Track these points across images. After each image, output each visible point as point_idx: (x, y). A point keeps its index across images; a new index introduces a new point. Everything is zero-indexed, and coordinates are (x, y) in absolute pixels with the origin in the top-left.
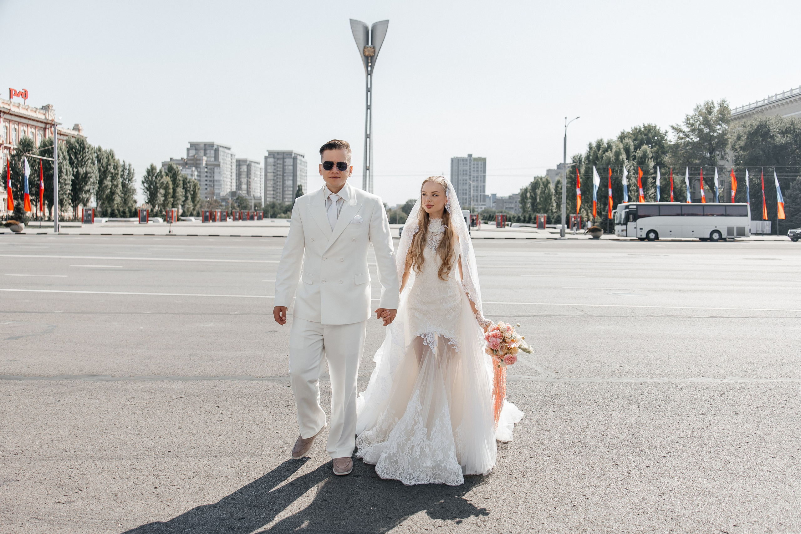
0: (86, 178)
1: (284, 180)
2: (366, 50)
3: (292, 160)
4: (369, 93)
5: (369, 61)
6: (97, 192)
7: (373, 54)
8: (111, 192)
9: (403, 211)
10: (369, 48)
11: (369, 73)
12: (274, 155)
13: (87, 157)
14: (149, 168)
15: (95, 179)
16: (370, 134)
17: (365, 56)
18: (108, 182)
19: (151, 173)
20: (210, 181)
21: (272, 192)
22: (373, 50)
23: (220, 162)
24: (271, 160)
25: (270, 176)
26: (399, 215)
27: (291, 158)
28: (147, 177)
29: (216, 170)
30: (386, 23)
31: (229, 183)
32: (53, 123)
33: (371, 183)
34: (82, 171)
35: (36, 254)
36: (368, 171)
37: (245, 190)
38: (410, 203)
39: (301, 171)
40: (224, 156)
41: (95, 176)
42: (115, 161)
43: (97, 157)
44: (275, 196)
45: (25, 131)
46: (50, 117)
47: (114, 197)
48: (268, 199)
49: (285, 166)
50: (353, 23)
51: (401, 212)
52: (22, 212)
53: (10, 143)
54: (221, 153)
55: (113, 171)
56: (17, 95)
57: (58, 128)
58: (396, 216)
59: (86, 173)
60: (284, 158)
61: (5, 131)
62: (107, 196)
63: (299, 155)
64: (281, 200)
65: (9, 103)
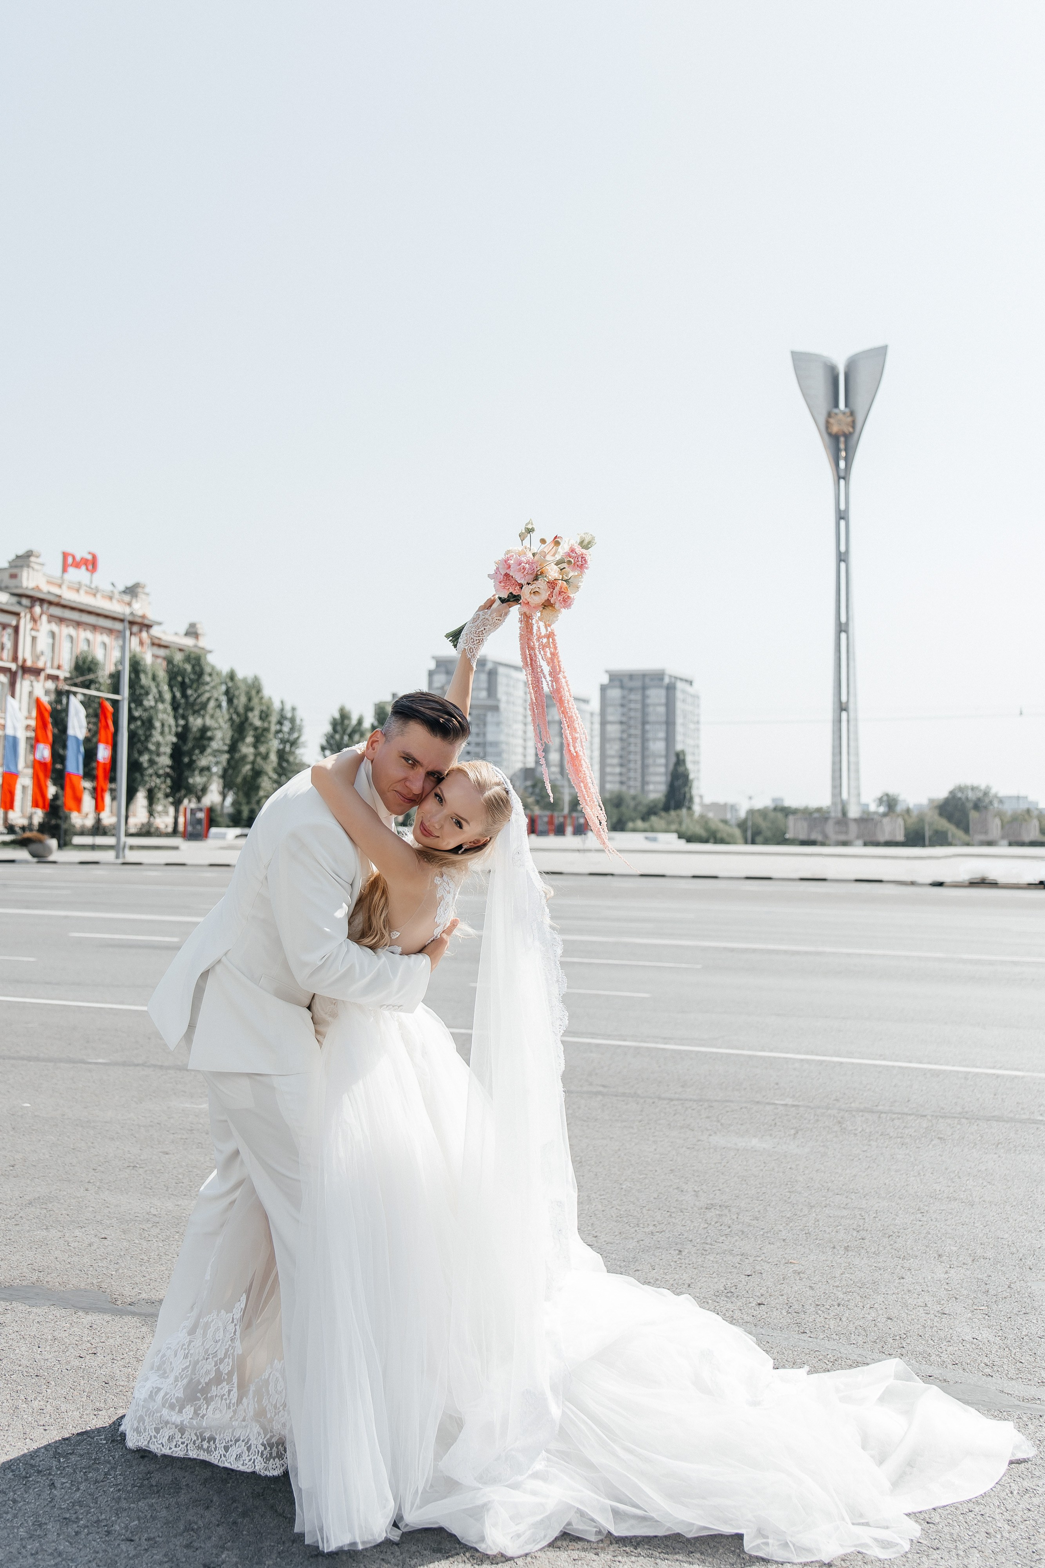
0: (203, 737)
1: (644, 740)
2: (832, 420)
3: (663, 692)
4: (843, 523)
5: (842, 446)
6: (225, 771)
7: (851, 430)
8: (253, 769)
9: (941, 814)
10: (841, 416)
11: (842, 476)
12: (621, 681)
13: (207, 695)
14: (337, 716)
15: (221, 743)
16: (847, 623)
17: (830, 434)
18: (247, 749)
19: (339, 728)
20: (478, 744)
21: (618, 770)
22: (850, 419)
23: (498, 700)
24: (615, 693)
25: (613, 730)
26: (931, 824)
27: (660, 687)
28: (332, 737)
29: (490, 717)
30: (881, 352)
31: (520, 750)
32: (146, 622)
33: (852, 743)
34: (196, 722)
35: (27, 908)
36: (844, 714)
37: (555, 766)
38: (959, 795)
39: (685, 717)
40: (508, 685)
41: (221, 737)
42: (264, 701)
43: (227, 693)
44: (624, 779)
45: (88, 641)
46: (139, 608)
47: (260, 780)
48: (608, 786)
49: (648, 705)
50: (800, 360)
51: (937, 817)
52: (61, 814)
53: (59, 667)
54: (501, 680)
55: (257, 723)
56: (77, 565)
57: (155, 631)
58: (923, 828)
59: (204, 729)
60: (644, 688)
61: (50, 641)
62: (245, 779)
63: (681, 679)
64: (639, 788)
65: (59, 581)
